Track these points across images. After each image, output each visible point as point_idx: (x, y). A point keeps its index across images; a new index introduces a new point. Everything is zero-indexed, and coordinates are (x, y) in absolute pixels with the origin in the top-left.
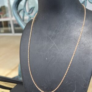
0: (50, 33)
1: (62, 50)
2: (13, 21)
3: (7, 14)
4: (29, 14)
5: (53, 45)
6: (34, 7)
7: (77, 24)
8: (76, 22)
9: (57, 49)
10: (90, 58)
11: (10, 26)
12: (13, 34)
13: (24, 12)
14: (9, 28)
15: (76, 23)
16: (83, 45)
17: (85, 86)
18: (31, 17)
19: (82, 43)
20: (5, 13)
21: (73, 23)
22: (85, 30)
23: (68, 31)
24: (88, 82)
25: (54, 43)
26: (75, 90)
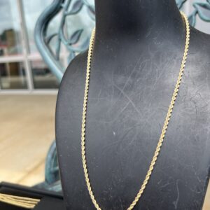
0: (120, 79)
1: (147, 114)
2: (31, 62)
3: (18, 46)
4: (70, 44)
5: (127, 104)
6: (82, 31)
7: (178, 60)
8: (176, 55)
9: (137, 113)
10: (207, 130)
11: (24, 74)
12: (30, 91)
13: (60, 40)
14: (21, 79)
15: (175, 58)
16: (192, 103)
17: (199, 191)
18: (74, 52)
19: (190, 99)
20: (13, 44)
21: (169, 59)
22: (195, 72)
23: (159, 74)
24: (205, 181)
25: (131, 101)
26: (178, 199)
